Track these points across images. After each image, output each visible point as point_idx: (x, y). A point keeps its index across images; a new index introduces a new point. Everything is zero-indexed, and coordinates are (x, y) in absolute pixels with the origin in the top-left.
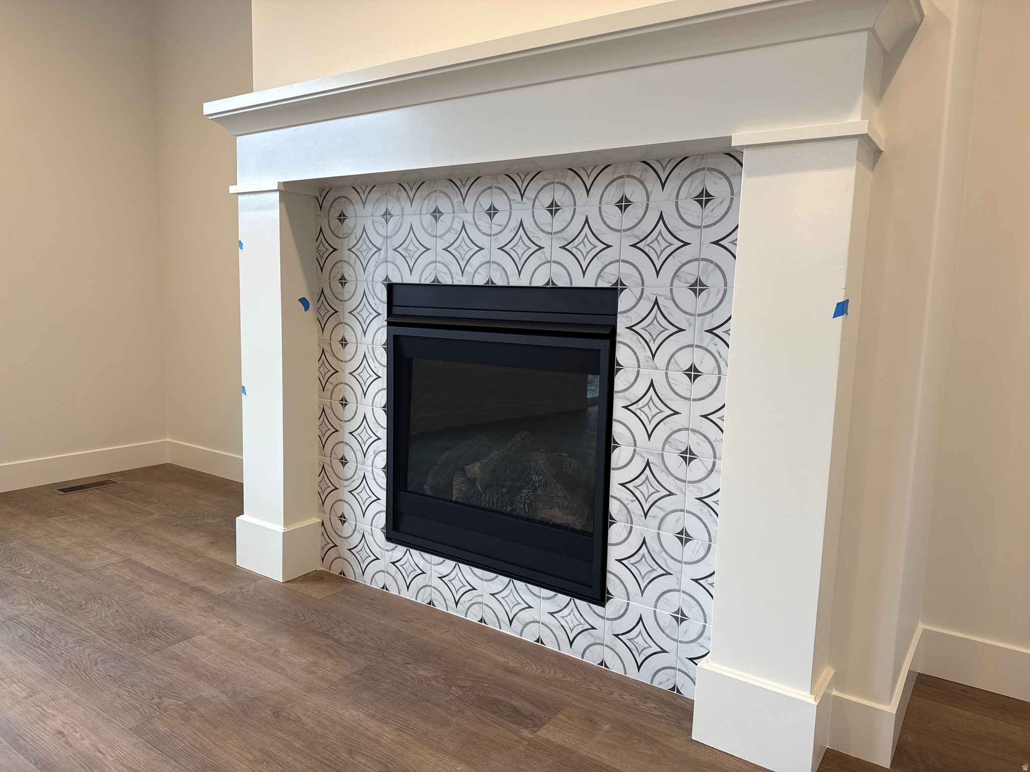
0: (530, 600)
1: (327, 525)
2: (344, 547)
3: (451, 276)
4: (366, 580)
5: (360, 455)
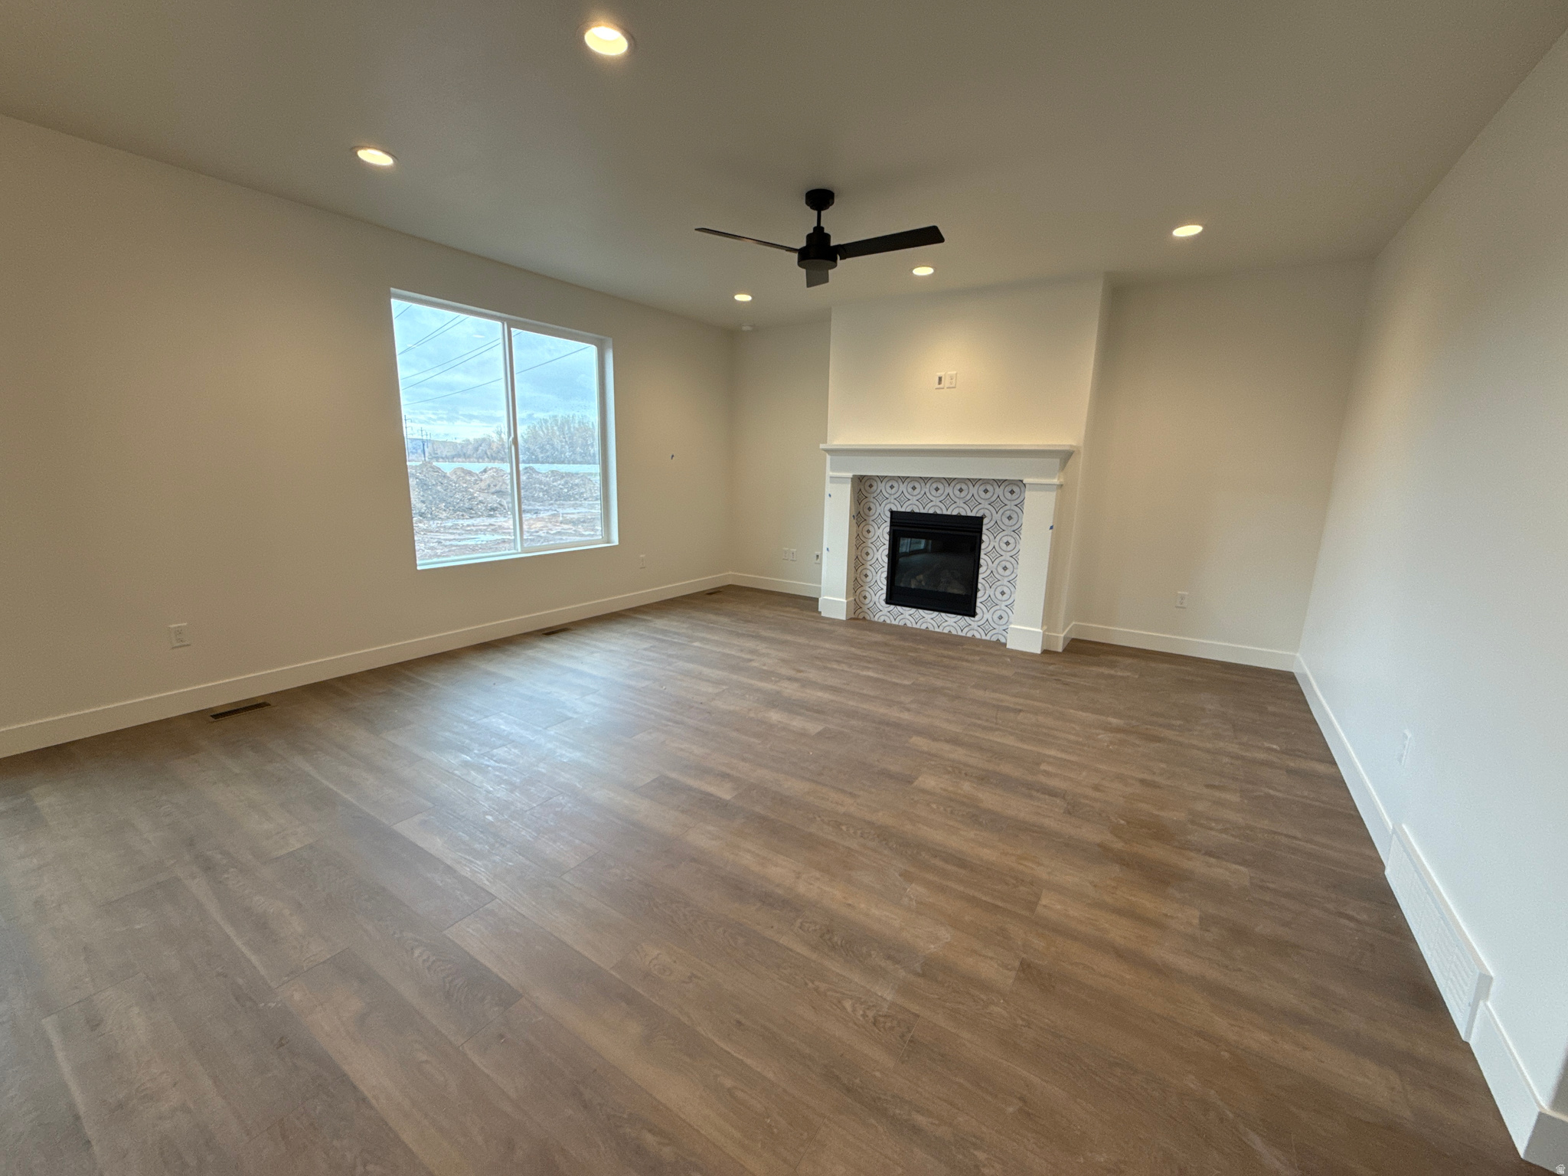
0: (946, 618)
1: (857, 600)
2: (865, 608)
3: (919, 509)
4: (876, 619)
5: (874, 573)
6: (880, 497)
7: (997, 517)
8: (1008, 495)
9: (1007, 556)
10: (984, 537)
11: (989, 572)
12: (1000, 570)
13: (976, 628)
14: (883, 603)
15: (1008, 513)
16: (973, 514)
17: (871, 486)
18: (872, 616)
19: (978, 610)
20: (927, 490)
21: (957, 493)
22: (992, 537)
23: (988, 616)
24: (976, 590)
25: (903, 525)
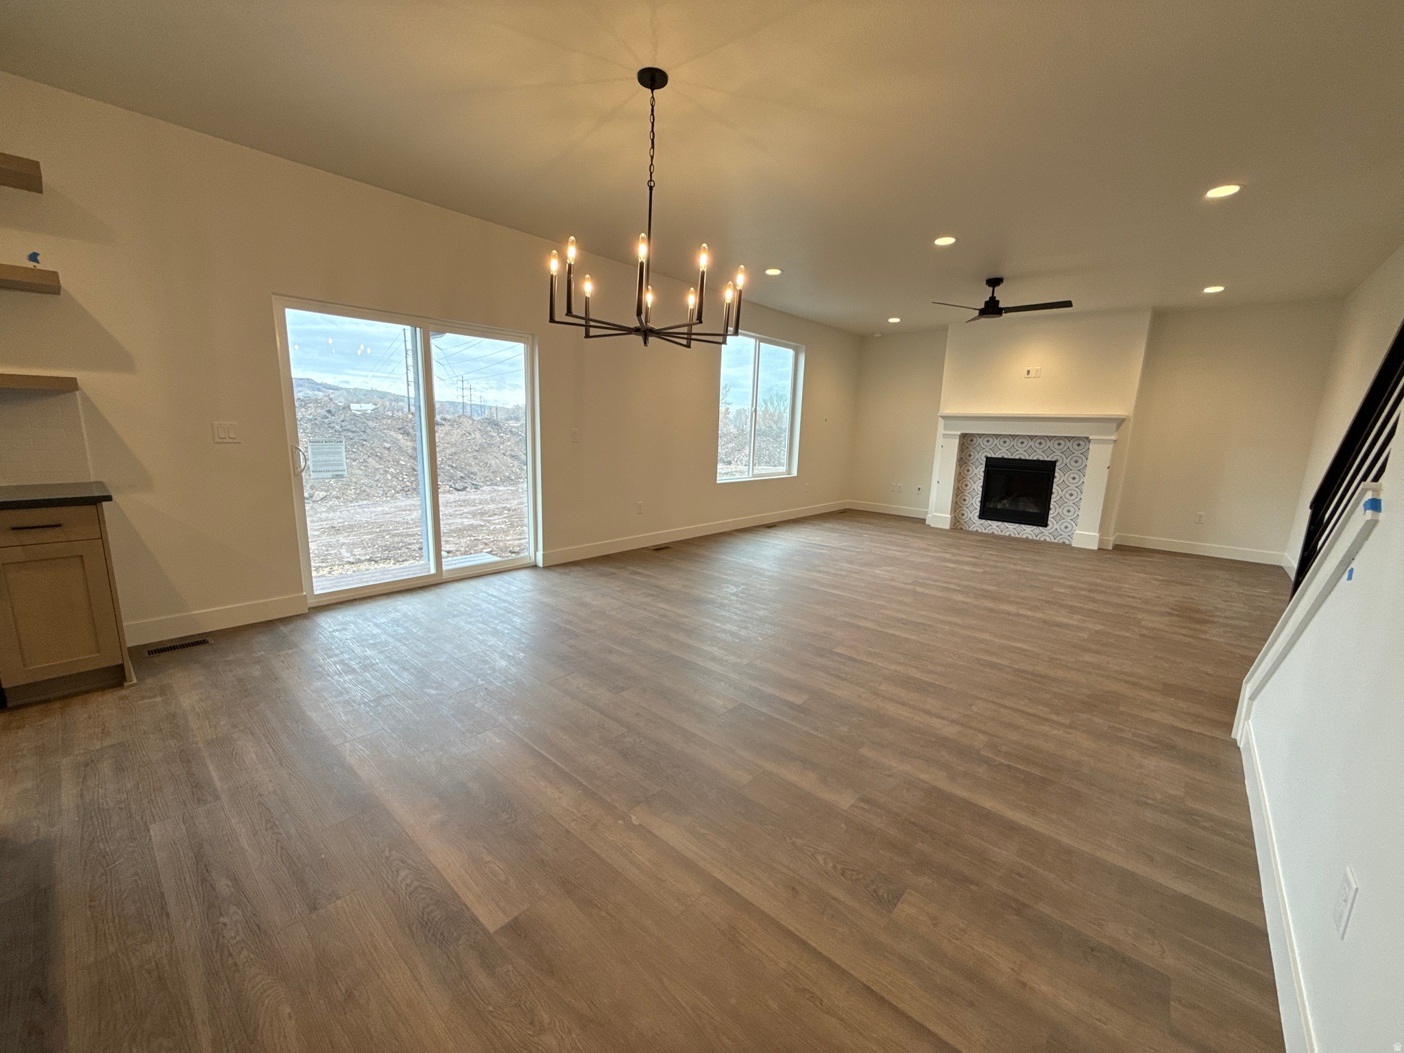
1: (957, 517)
2: (962, 522)
4: (971, 529)
5: (971, 498)
6: (979, 448)
7: (1067, 461)
8: (1076, 447)
9: (1072, 487)
10: (1056, 474)
11: (1059, 497)
12: (1068, 496)
13: (1047, 534)
14: (977, 518)
15: (1075, 459)
16: (1049, 459)
17: (972, 441)
18: (967, 527)
19: (1049, 523)
20: (1015, 444)
21: (1037, 445)
22: (1062, 474)
23: (1056, 526)
24: (1049, 509)
25: (994, 467)
